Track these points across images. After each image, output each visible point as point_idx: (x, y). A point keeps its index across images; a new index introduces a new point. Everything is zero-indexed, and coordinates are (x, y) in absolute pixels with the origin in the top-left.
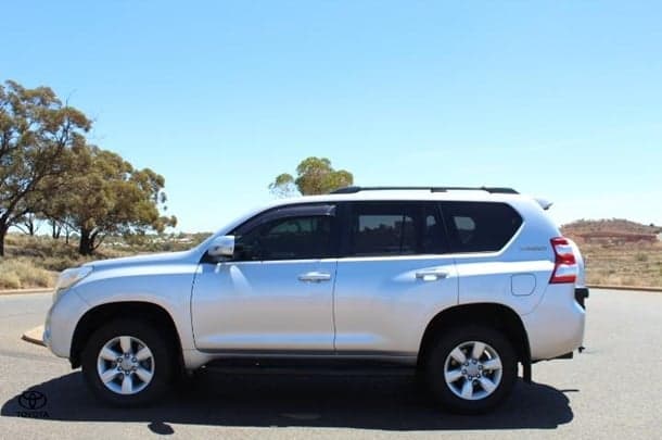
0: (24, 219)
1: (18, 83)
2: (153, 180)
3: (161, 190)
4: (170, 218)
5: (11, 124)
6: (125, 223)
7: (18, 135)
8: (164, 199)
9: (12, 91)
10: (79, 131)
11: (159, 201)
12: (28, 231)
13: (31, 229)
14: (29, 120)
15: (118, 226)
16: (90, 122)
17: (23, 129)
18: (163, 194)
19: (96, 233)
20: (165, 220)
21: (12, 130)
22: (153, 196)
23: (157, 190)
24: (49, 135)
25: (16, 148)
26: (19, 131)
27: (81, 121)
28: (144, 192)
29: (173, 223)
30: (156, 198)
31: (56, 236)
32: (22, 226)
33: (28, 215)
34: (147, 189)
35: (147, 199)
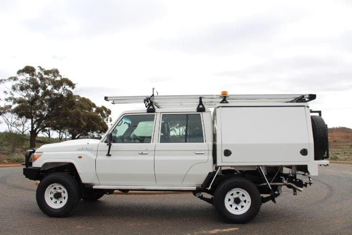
0: (46, 130)
1: (42, 68)
2: (106, 111)
3: (110, 116)
5: (39, 86)
7: (42, 91)
8: (111, 121)
9: (40, 71)
10: (70, 89)
11: (109, 121)
12: (48, 136)
13: (49, 135)
14: (47, 85)
15: (89, 133)
16: (75, 85)
17: (44, 88)
18: (110, 118)
19: (79, 136)
21: (39, 88)
22: (106, 119)
23: (108, 116)
24: (56, 91)
25: (42, 97)
26: (43, 90)
27: (71, 84)
28: (101, 117)
30: (107, 120)
31: (61, 138)
32: (45, 133)
33: (47, 128)
34: (103, 115)
35: (103, 121)
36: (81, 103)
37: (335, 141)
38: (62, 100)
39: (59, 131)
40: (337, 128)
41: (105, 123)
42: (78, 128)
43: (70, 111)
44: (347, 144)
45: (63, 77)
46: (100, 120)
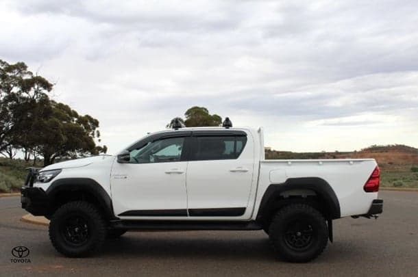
0: (7, 149)
2: (91, 122)
3: (97, 129)
4: (103, 147)
6: (73, 151)
7: (5, 94)
8: (98, 135)
10: (45, 91)
11: (96, 135)
12: (8, 156)
13: (11, 155)
14: (12, 86)
15: (69, 152)
16: (52, 85)
17: (8, 90)
18: (98, 131)
19: (54, 157)
20: (99, 148)
21: (1, 90)
22: (91, 133)
23: (94, 129)
24: (24, 95)
25: (4, 102)
26: (6, 92)
27: (48, 86)
28: (85, 131)
29: (104, 150)
30: (93, 134)
31: (27, 160)
32: (5, 153)
33: (9, 147)
34: (88, 128)
35: (88, 135)
36: (58, 111)
37: (391, 163)
38: (33, 107)
39: (24, 150)
40: (393, 146)
41: (91, 138)
42: (56, 145)
43: (46, 122)
44: (407, 166)
45: (35, 75)
46: (84, 134)
